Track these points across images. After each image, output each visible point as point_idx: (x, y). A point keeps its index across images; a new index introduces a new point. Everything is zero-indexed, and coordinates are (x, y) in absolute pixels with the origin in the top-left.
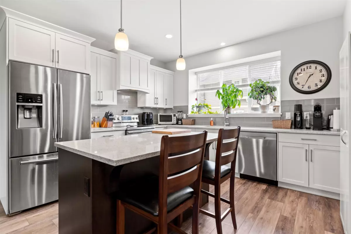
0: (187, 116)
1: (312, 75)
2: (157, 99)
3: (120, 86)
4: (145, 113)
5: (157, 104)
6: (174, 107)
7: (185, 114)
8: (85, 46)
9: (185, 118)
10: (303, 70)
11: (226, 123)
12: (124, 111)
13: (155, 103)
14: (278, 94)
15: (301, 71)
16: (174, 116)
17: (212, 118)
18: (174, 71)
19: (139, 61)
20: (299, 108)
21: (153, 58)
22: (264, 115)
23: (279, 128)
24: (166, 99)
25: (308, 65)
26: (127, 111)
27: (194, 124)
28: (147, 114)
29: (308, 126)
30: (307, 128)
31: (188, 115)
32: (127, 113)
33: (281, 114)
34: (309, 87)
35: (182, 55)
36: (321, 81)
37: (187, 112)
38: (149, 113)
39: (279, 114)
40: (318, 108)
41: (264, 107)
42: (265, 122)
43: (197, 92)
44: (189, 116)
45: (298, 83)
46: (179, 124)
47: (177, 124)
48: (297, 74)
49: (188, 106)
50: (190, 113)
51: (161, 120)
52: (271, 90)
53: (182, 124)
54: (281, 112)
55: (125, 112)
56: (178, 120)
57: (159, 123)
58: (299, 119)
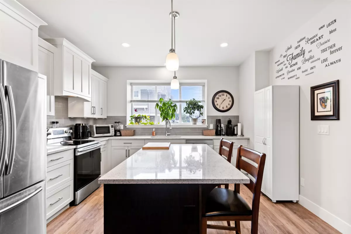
0: (125, 127)
1: (225, 100)
2: (94, 108)
3: (64, 91)
4: (80, 124)
5: (95, 114)
6: (107, 116)
7: (123, 125)
8: (32, 30)
9: (123, 129)
10: (220, 96)
11: (167, 132)
12: (53, 123)
13: (93, 113)
14: (205, 110)
15: (219, 96)
16: (112, 127)
17: (154, 129)
18: (108, 78)
19: (81, 61)
20: (218, 121)
21: (95, 61)
22: (195, 126)
23: (208, 136)
24: (102, 108)
25: (223, 93)
26: (57, 123)
27: (134, 135)
28: (83, 126)
29: (224, 134)
30: (223, 135)
31: (126, 125)
32: (58, 124)
33: (208, 125)
34: (223, 108)
35: (176, 76)
36: (229, 105)
37: (124, 122)
38: (85, 124)
39: (205, 125)
40: (230, 122)
41: (195, 120)
42: (197, 131)
43: (132, 103)
44: (127, 127)
45: (217, 104)
46: (118, 136)
47: (115, 135)
48: (216, 98)
49: (126, 117)
50: (128, 124)
51: (97, 133)
52: (200, 108)
53: (121, 135)
54: (207, 124)
55: (55, 124)
56: (116, 131)
57: (96, 135)
58: (219, 129)
